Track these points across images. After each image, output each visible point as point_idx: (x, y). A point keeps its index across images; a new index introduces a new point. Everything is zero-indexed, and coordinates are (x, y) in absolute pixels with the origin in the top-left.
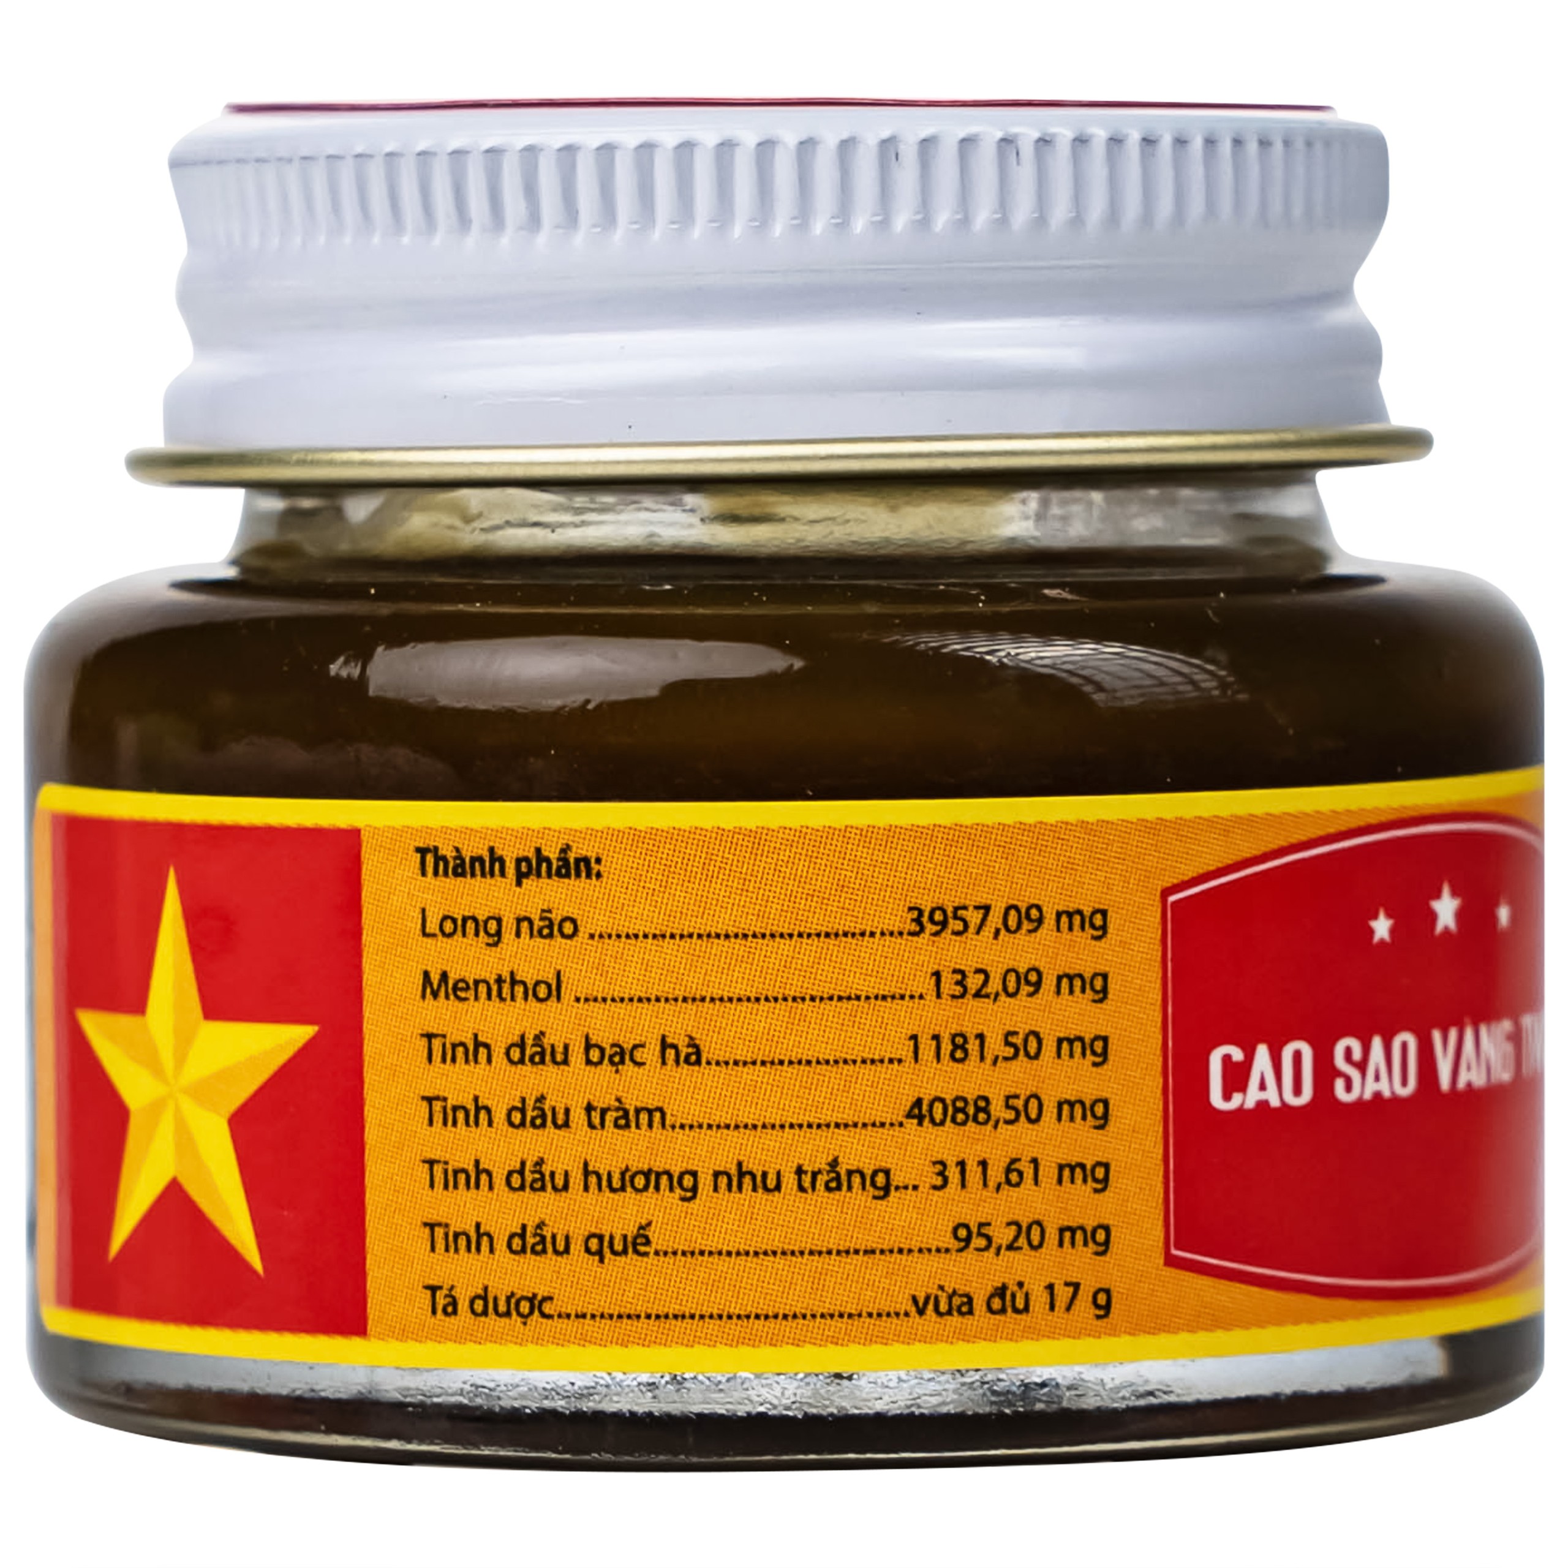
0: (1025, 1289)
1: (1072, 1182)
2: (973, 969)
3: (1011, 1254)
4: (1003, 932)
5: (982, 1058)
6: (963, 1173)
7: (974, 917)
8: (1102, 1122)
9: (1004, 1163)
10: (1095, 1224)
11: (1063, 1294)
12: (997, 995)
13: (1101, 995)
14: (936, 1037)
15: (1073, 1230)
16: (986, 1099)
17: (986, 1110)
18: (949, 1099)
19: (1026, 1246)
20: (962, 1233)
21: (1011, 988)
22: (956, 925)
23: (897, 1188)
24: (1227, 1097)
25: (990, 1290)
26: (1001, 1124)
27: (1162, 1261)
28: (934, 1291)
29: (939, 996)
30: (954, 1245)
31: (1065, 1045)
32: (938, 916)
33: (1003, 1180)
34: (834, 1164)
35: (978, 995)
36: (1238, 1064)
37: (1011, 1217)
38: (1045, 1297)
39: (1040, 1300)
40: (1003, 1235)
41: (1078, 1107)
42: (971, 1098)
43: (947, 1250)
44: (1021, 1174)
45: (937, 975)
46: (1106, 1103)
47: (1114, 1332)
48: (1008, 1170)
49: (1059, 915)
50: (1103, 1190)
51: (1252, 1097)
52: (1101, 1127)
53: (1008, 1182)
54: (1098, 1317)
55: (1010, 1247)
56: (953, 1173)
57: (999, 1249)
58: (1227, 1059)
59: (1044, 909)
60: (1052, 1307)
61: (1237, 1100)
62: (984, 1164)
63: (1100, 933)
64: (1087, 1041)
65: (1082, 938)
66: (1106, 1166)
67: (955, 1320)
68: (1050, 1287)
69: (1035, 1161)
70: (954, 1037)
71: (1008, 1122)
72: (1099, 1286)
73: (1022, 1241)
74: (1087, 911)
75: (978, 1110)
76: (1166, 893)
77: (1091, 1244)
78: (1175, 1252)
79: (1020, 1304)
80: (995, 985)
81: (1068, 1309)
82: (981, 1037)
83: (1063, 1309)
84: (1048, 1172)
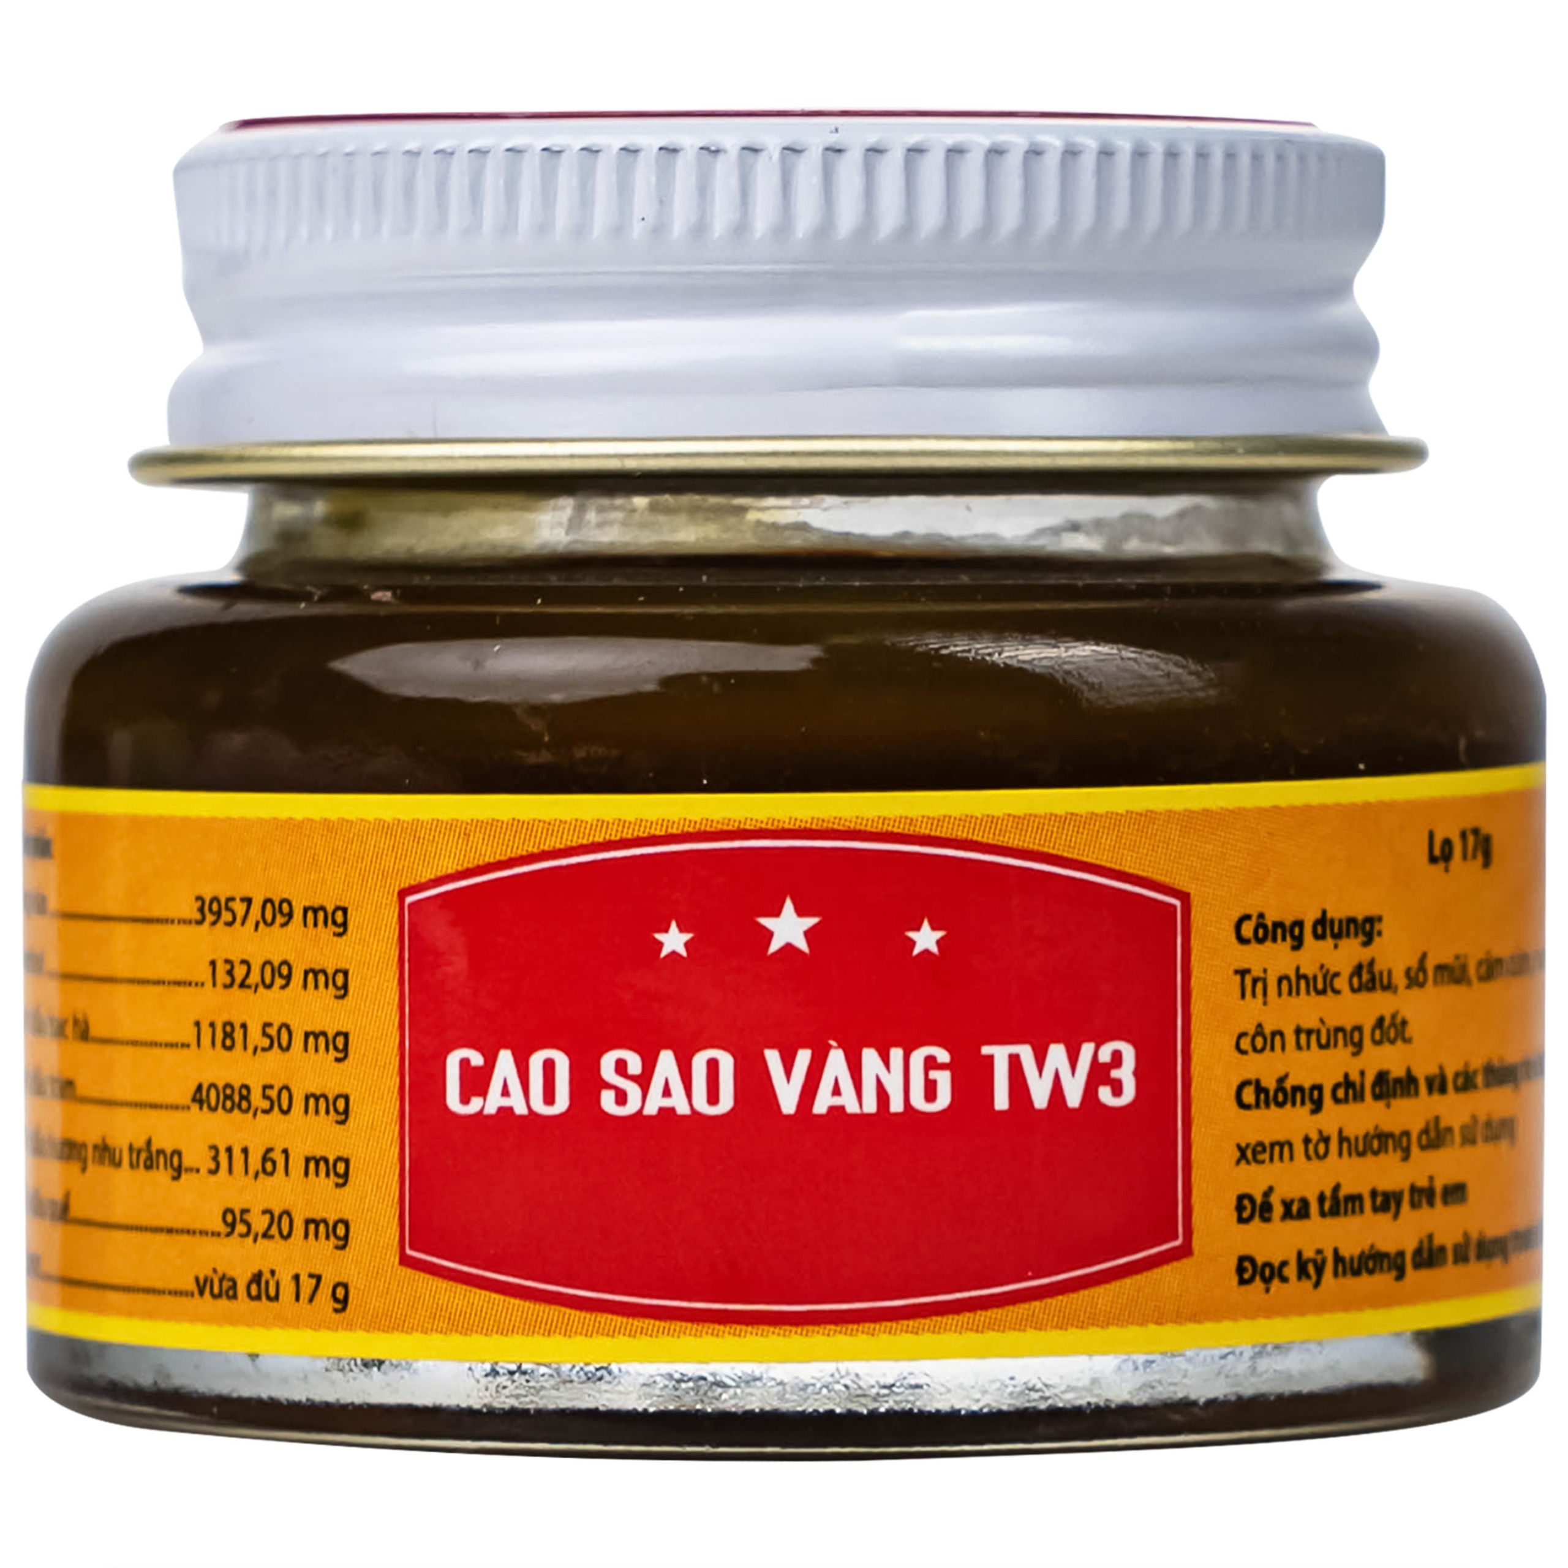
0: (276, 1278)
1: (317, 1174)
2: (239, 960)
3: (266, 1242)
4: (261, 925)
5: (245, 1048)
6: (230, 1158)
7: (239, 908)
8: (343, 1117)
9: (262, 1151)
10: (336, 1218)
11: (307, 1285)
12: (257, 987)
13: (342, 992)
14: (212, 1025)
15: (317, 1223)
16: (247, 1087)
17: (246, 1098)
18: (221, 1085)
19: (277, 1236)
20: (229, 1218)
21: (268, 980)
22: (226, 916)
23: (187, 1170)
24: (465, 1100)
25: (249, 1275)
26: (259, 1112)
27: (397, 1260)
28: (210, 1273)
29: (214, 985)
30: (223, 1229)
31: (311, 1039)
32: (215, 907)
33: (260, 1169)
34: (149, 1142)
35: (243, 985)
36: (476, 1068)
37: (266, 1206)
38: (292, 1287)
39: (287, 1289)
40: (260, 1223)
41: (322, 1101)
42: (237, 1086)
43: (219, 1234)
44: (274, 1163)
45: (213, 963)
46: (347, 1098)
47: (350, 1327)
48: (265, 1159)
49: (306, 910)
50: (344, 1184)
51: (493, 1102)
52: (342, 1122)
53: (264, 1170)
54: (336, 1311)
55: (265, 1235)
56: (223, 1158)
57: (256, 1235)
58: (465, 1063)
59: (294, 904)
60: (297, 1298)
61: (475, 1105)
62: (245, 1151)
63: (341, 930)
64: (330, 1036)
65: (325, 933)
66: (347, 1162)
67: (223, 1303)
68: (297, 1278)
69: (285, 1152)
70: (225, 1025)
71: (265, 1112)
72: (337, 1280)
73: (274, 1230)
74: (330, 909)
75: (242, 1098)
76: (403, 894)
77: (332, 1238)
78: (409, 1252)
79: (272, 1292)
80: (254, 978)
81: (311, 1300)
82: (244, 1026)
83: (306, 1300)
84: (297, 1164)
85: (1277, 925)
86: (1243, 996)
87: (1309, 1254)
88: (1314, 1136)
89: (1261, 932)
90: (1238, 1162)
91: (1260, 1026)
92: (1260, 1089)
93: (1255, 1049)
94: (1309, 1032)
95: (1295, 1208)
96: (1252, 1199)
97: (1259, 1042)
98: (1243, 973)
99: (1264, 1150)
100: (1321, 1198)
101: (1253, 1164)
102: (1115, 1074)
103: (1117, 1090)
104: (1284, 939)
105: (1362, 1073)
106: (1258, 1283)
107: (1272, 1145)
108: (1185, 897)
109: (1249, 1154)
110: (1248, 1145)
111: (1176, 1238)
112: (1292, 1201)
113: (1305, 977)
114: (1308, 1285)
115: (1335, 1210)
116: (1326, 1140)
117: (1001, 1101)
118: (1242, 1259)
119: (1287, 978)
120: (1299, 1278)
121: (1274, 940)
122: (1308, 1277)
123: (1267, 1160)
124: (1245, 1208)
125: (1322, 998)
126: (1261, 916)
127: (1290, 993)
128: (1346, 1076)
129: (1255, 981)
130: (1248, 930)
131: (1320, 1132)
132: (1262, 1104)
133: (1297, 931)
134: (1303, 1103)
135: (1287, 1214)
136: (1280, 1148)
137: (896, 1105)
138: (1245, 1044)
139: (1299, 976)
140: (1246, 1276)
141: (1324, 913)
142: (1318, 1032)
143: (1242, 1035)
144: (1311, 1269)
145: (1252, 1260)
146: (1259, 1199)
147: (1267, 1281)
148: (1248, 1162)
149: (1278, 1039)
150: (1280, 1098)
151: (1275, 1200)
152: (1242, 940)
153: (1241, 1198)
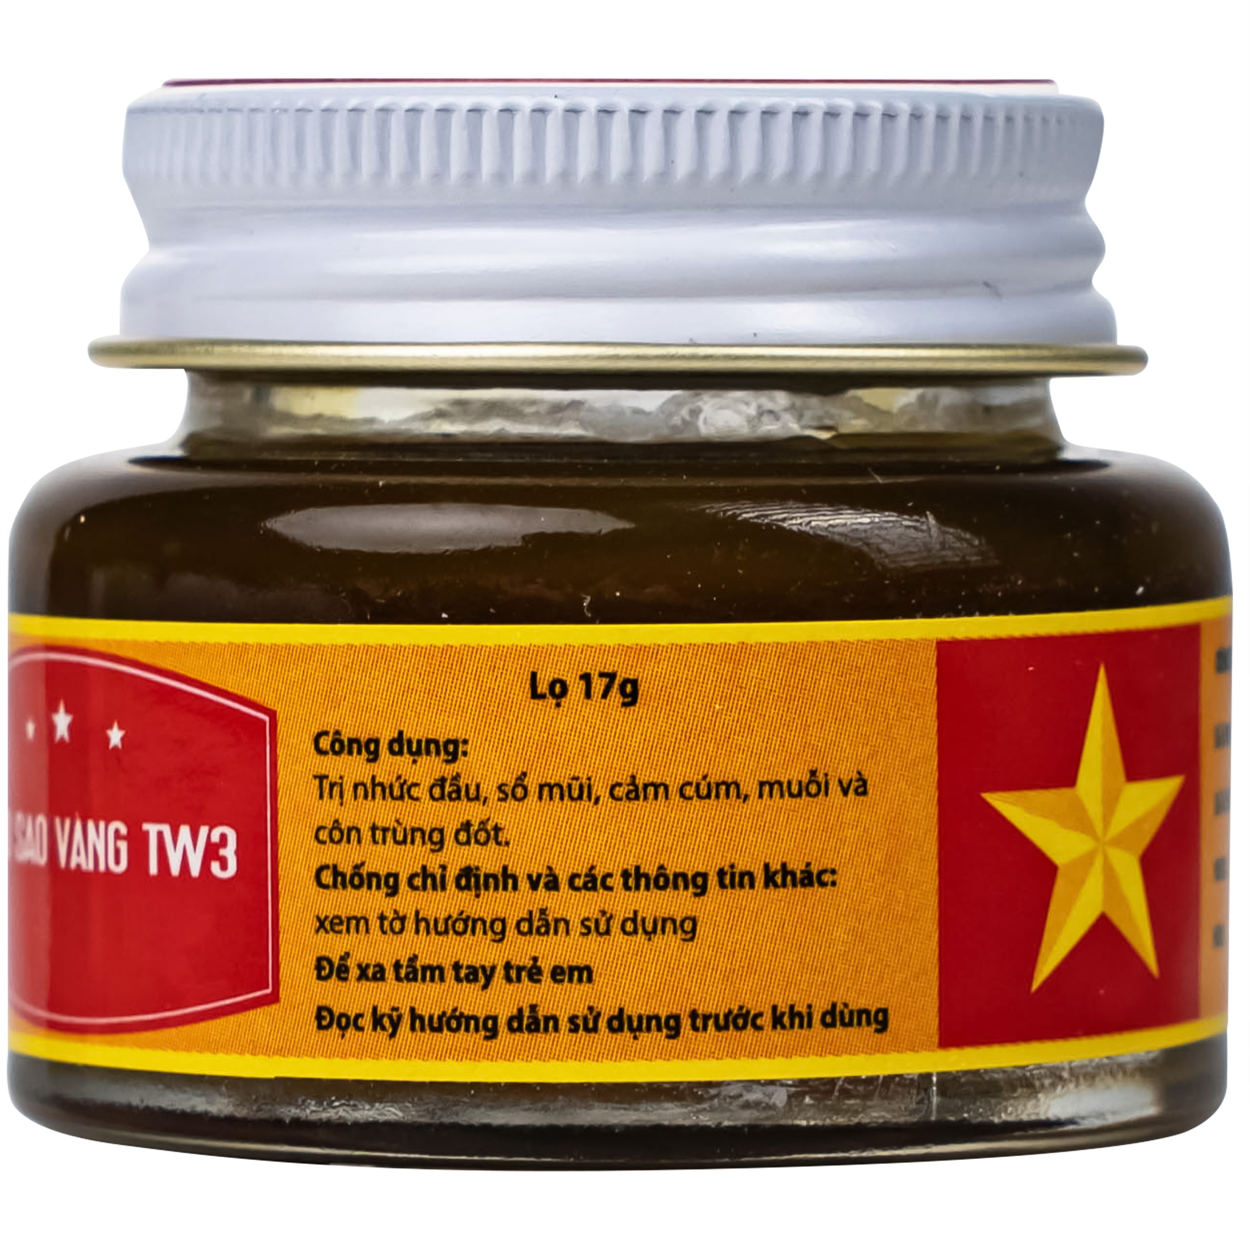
85: (351, 741)
86: (321, 797)
87: (384, 1009)
88: (390, 915)
89: (337, 746)
90: (317, 931)
91: (336, 821)
92: (336, 873)
93: (332, 840)
94: (385, 830)
95: (370, 972)
96: (330, 962)
97: (336, 835)
98: (321, 778)
99: (341, 923)
100: (397, 966)
101: (331, 933)
102: (222, 852)
103: (224, 866)
104: (359, 752)
105: (444, 867)
106: (335, 1030)
107: (349, 919)
108: (272, 714)
109: (327, 924)
110: (326, 917)
111: (267, 987)
112: (368, 966)
113: (381, 784)
114: (383, 1036)
115: (412, 976)
116: (403, 919)
117: (153, 869)
118: (320, 1009)
119: (364, 785)
120: (374, 1029)
121: (350, 753)
122: (383, 1028)
123: (344, 931)
124: (324, 968)
125: (398, 803)
126: (337, 733)
127: (366, 797)
128: (424, 868)
129: (332, 786)
130: (325, 743)
131: (396, 912)
132: (339, 886)
133: (372, 747)
134: (378, 887)
135: (363, 975)
136: (357, 922)
137: (102, 867)
138: (324, 835)
139: (374, 785)
140: (324, 1023)
141: (401, 733)
142: (395, 831)
143: (320, 829)
144: (386, 1022)
145: (330, 1011)
146: (336, 962)
147: (343, 1029)
148: (327, 932)
149: (353, 833)
150: (356, 881)
151: (351, 963)
152: (320, 751)
153: (320, 959)
